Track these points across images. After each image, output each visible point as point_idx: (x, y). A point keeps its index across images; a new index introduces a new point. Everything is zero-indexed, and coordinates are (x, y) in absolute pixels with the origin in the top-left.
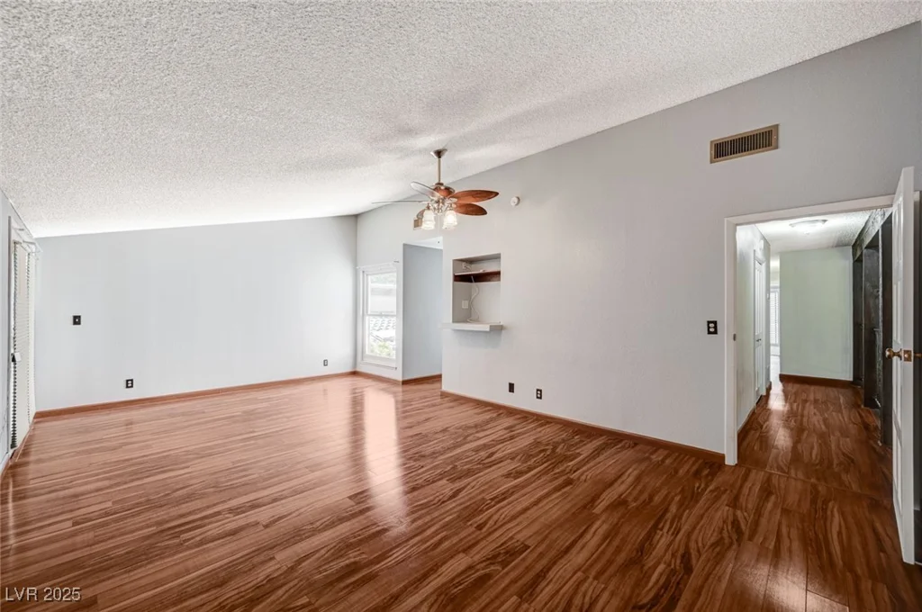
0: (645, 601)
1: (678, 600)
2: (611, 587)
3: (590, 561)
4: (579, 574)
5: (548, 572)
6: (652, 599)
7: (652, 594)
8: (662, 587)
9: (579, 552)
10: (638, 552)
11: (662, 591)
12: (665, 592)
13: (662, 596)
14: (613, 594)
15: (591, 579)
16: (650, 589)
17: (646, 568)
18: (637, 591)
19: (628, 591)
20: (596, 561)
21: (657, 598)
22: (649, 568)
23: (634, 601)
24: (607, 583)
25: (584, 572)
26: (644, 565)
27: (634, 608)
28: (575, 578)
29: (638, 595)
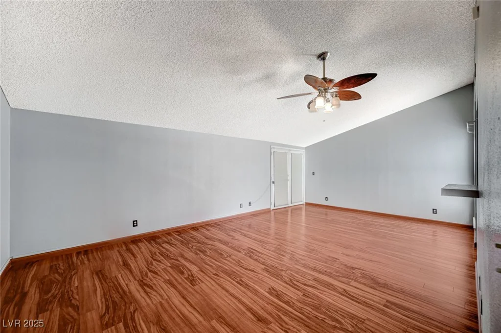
0: (136, 314)
1: (125, 329)
2: (152, 305)
3: (171, 304)
4: (167, 297)
5: (174, 288)
6: (134, 318)
7: (136, 319)
8: (136, 326)
9: (180, 301)
10: (165, 327)
11: (134, 325)
12: (133, 325)
13: (132, 323)
14: (148, 305)
15: (161, 300)
16: (139, 320)
17: (151, 325)
18: (143, 314)
19: (145, 311)
20: (170, 306)
21: (133, 319)
22: (150, 327)
23: (139, 310)
24: (155, 305)
25: (166, 299)
26: (153, 325)
27: (137, 309)
28: (165, 295)
29: (140, 313)
